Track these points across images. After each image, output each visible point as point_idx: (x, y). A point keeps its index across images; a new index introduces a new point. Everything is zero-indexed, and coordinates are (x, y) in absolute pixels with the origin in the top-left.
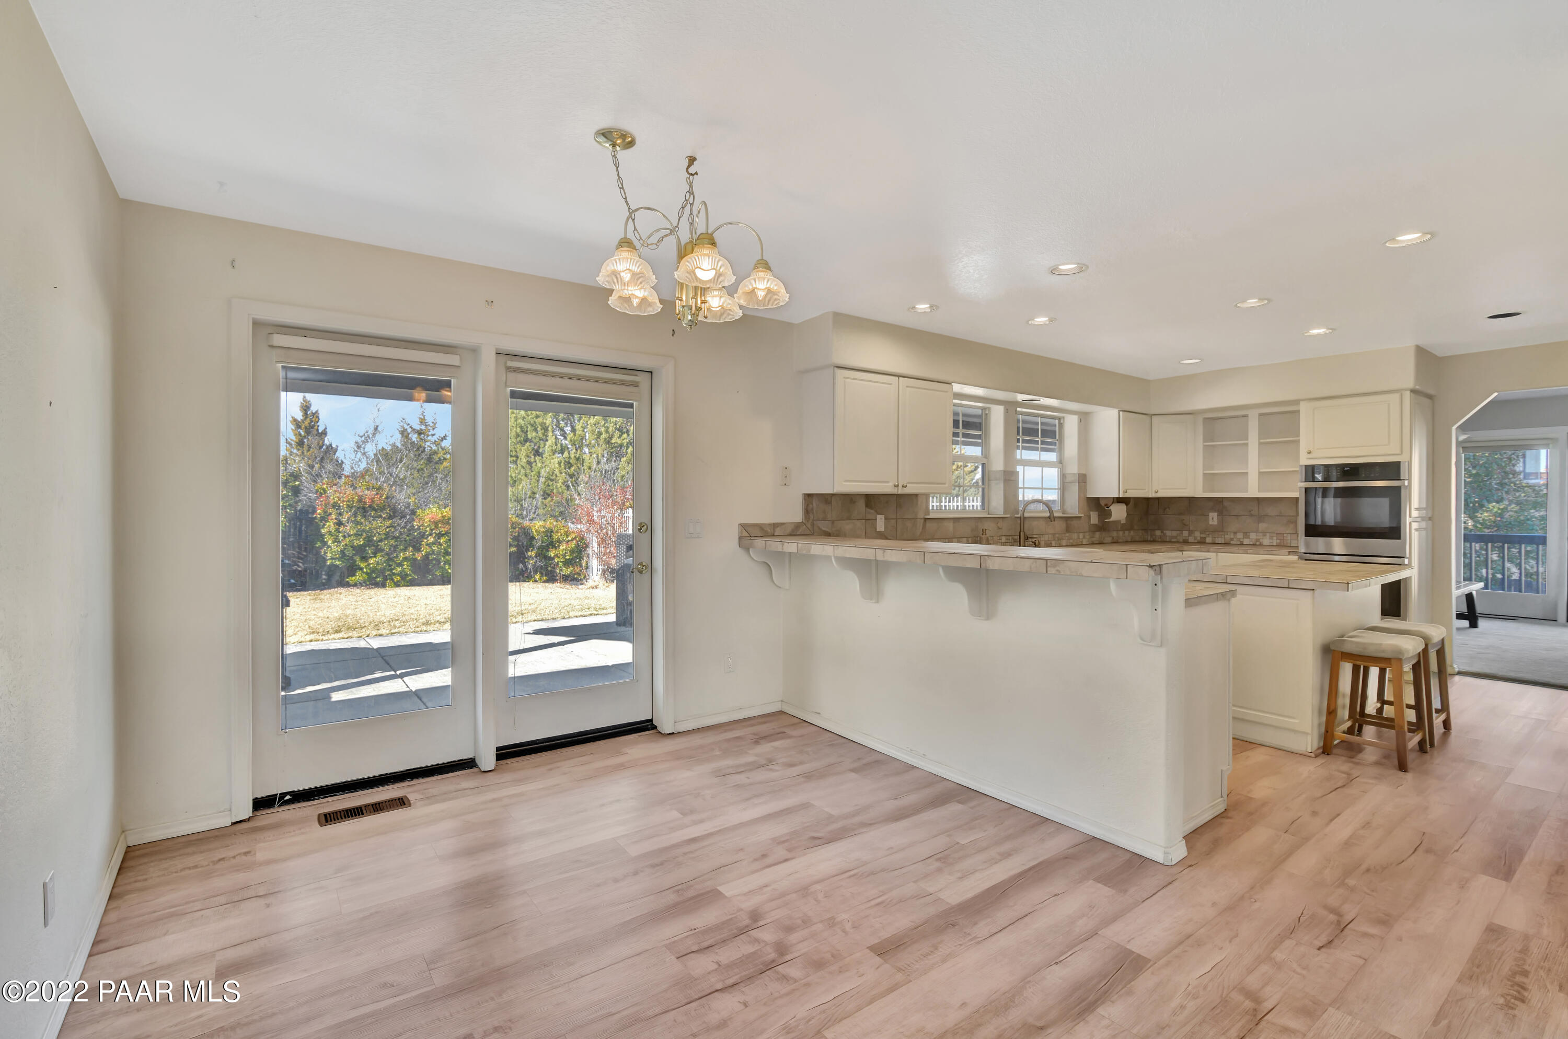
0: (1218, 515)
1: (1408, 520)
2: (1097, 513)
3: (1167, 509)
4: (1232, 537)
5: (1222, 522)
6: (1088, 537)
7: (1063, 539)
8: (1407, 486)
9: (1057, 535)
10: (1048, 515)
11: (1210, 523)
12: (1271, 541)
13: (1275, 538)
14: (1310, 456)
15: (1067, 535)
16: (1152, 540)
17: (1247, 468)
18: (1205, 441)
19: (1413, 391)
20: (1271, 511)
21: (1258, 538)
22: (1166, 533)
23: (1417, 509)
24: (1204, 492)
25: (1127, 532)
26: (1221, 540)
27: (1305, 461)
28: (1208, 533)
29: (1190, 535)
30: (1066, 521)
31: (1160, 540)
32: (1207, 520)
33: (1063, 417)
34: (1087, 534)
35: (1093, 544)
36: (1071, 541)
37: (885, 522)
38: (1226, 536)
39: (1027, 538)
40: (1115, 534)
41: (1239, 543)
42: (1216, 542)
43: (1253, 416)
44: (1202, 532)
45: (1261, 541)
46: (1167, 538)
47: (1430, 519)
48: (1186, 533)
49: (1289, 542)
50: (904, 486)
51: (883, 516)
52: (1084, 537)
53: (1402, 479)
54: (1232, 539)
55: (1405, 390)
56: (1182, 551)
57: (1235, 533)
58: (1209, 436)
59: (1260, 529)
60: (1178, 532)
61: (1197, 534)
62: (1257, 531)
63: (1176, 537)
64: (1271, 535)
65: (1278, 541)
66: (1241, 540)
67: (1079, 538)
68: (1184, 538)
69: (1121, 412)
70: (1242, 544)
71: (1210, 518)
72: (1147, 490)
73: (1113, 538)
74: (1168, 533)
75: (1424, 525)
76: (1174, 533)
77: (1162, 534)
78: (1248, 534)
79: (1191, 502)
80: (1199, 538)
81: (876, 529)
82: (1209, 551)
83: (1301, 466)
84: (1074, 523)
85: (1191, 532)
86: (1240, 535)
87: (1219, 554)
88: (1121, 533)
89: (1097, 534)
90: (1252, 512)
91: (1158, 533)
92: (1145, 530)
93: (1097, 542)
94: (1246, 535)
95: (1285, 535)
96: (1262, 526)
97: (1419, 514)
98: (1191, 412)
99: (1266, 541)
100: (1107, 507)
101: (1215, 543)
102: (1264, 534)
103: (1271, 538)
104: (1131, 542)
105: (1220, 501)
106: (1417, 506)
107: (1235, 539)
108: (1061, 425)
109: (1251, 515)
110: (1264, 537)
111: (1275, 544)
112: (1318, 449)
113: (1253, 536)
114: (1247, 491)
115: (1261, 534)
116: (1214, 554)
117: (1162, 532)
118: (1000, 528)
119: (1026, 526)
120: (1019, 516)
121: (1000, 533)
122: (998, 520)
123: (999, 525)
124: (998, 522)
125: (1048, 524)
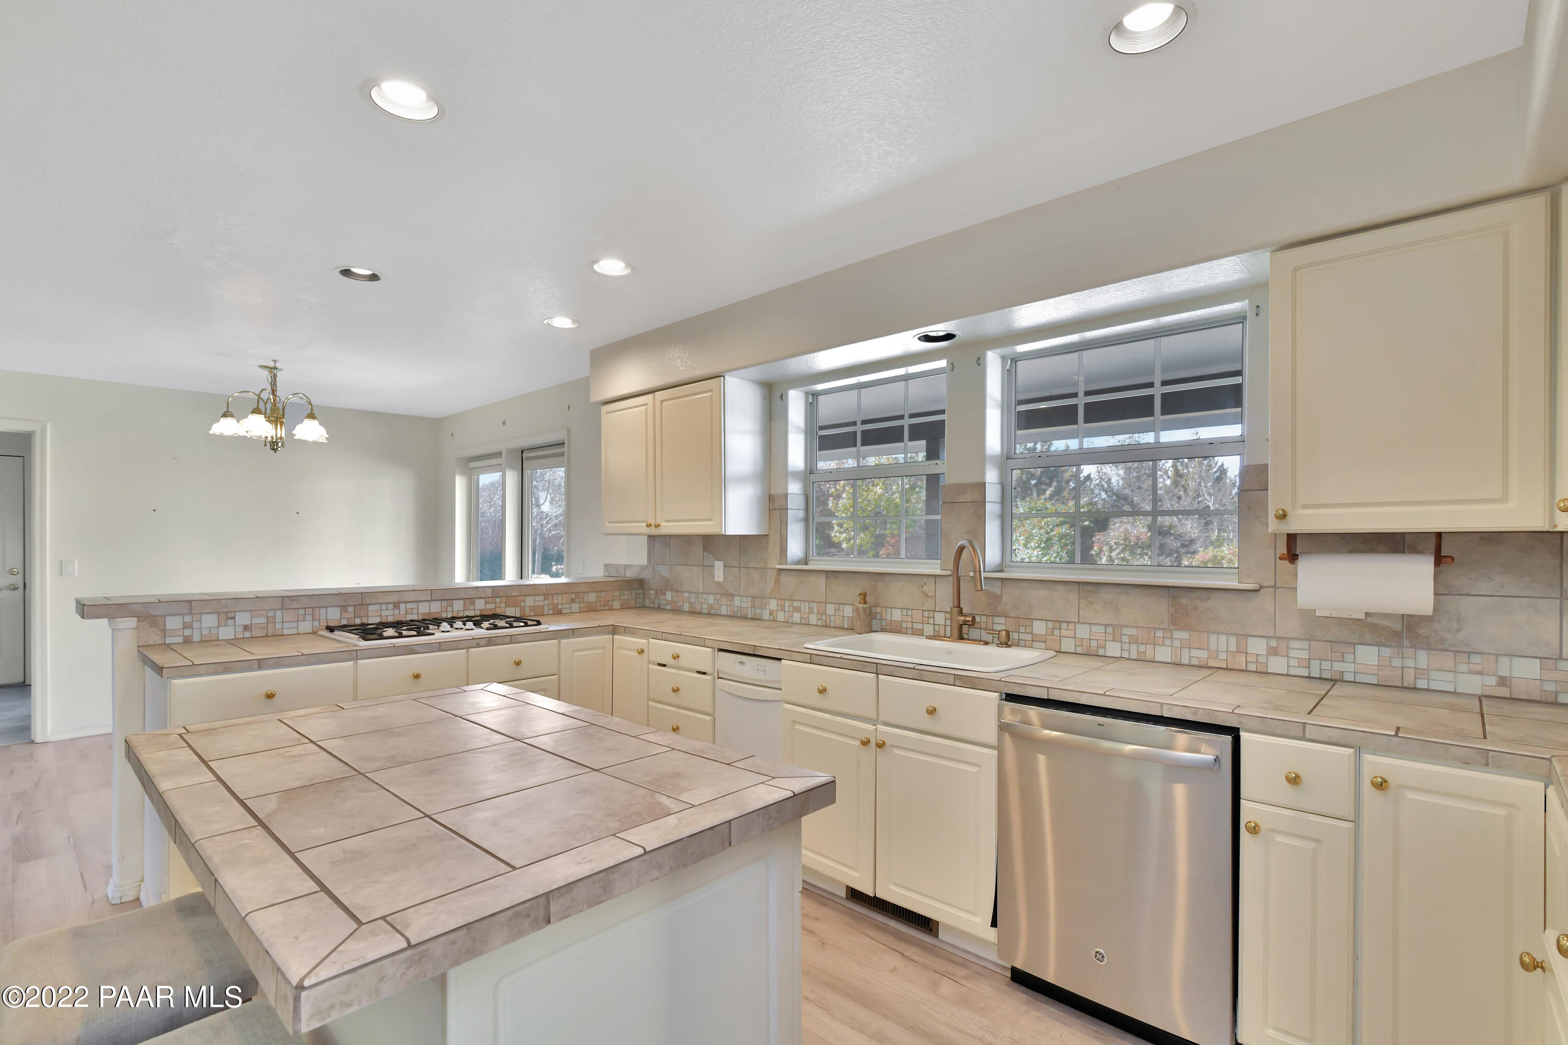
6: (1300, 654)
7: (1155, 644)
30: (1173, 598)
34: (1297, 644)
37: (724, 572)
39: (970, 623)
51: (721, 564)
52: (1275, 651)
67: (1242, 652)
81: (714, 578)
84: (1218, 605)
118: (928, 596)
119: (1005, 598)
120: (973, 575)
121: (929, 605)
122: (925, 580)
123: (926, 588)
124: (925, 584)
125: (1089, 599)
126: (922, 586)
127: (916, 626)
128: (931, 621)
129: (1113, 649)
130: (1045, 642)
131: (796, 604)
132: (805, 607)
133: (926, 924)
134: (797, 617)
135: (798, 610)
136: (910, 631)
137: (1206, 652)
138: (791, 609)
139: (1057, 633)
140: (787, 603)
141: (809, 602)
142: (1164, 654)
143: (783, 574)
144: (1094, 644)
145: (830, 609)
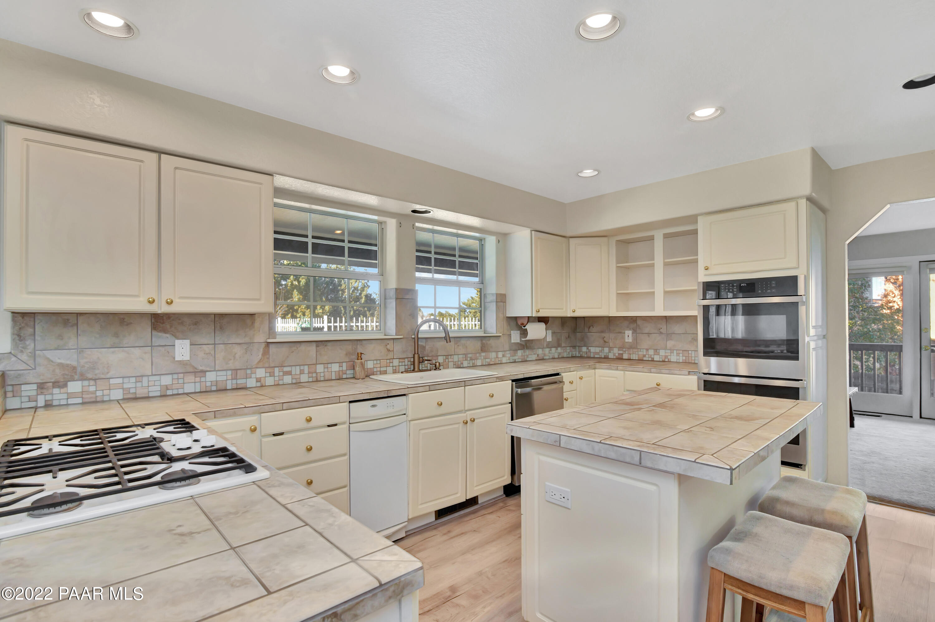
0: (632, 333)
1: (807, 339)
2: (519, 332)
3: (591, 327)
4: (645, 354)
5: (635, 339)
6: (508, 355)
7: (477, 359)
8: (805, 302)
9: (470, 356)
10: (443, 335)
11: (626, 341)
12: (678, 357)
13: (681, 355)
14: (707, 272)
15: (483, 354)
16: (579, 355)
17: (654, 288)
18: (618, 262)
19: (809, 199)
20: (677, 328)
21: (667, 354)
22: (590, 350)
23: (814, 327)
24: (617, 311)
25: (553, 350)
26: (634, 357)
27: (703, 277)
28: (624, 350)
29: (610, 352)
30: (482, 341)
31: (586, 356)
32: (623, 338)
33: (484, 239)
34: (508, 352)
35: (515, 362)
36: (488, 360)
37: (191, 351)
38: (640, 353)
39: (422, 361)
40: (540, 351)
41: (650, 359)
42: (632, 358)
43: (659, 236)
44: (620, 348)
45: (669, 357)
46: (592, 354)
47: (824, 337)
48: (606, 350)
49: (693, 358)
50: (170, 303)
51: (187, 342)
52: (504, 356)
53: (798, 295)
54: (644, 356)
55: (801, 197)
56: (595, 368)
57: (647, 350)
58: (622, 257)
59: (668, 347)
60: (600, 349)
61: (616, 351)
62: (665, 349)
63: (598, 353)
64: (678, 352)
65: (684, 358)
66: (652, 357)
67: (497, 357)
68: (605, 354)
69: (533, 232)
70: (653, 361)
71: (626, 336)
72: (564, 310)
73: (538, 355)
74: (592, 349)
75: (820, 342)
76: (598, 350)
77: (588, 351)
78: (658, 351)
79: (610, 320)
80: (617, 355)
81: (174, 358)
82: (617, 369)
83: (699, 283)
84: (492, 342)
85: (611, 349)
86: (651, 352)
87: (626, 372)
88: (547, 350)
89: (520, 353)
90: (661, 330)
91: (584, 349)
92: (574, 347)
93: (520, 360)
94: (656, 351)
95: (690, 352)
96: (670, 344)
97: (816, 332)
98: (605, 234)
99: (674, 358)
100: (524, 327)
101: (630, 359)
102: (672, 351)
103: (678, 354)
104: (559, 358)
105: (633, 320)
106: (814, 325)
107: (647, 356)
108: (482, 246)
109: (661, 333)
110: (672, 354)
111: (681, 361)
112: (715, 265)
113: (662, 353)
114: (653, 310)
115: (669, 351)
116: (622, 372)
117: (588, 349)
118: (390, 351)
119: (427, 347)
120: (414, 337)
121: (391, 356)
122: (388, 342)
123: (388, 347)
124: (388, 344)
125: (458, 344)
126: (386, 346)
127: (382, 369)
128: (391, 365)
129: (465, 364)
130: (443, 366)
131: (286, 369)
132: (296, 370)
133: (473, 501)
134: (288, 379)
135: (289, 373)
136: (379, 373)
137: (489, 359)
138: (281, 374)
139: (447, 360)
140: (277, 370)
141: (300, 365)
142: (479, 362)
143: (271, 346)
144: (459, 363)
145: (320, 368)
